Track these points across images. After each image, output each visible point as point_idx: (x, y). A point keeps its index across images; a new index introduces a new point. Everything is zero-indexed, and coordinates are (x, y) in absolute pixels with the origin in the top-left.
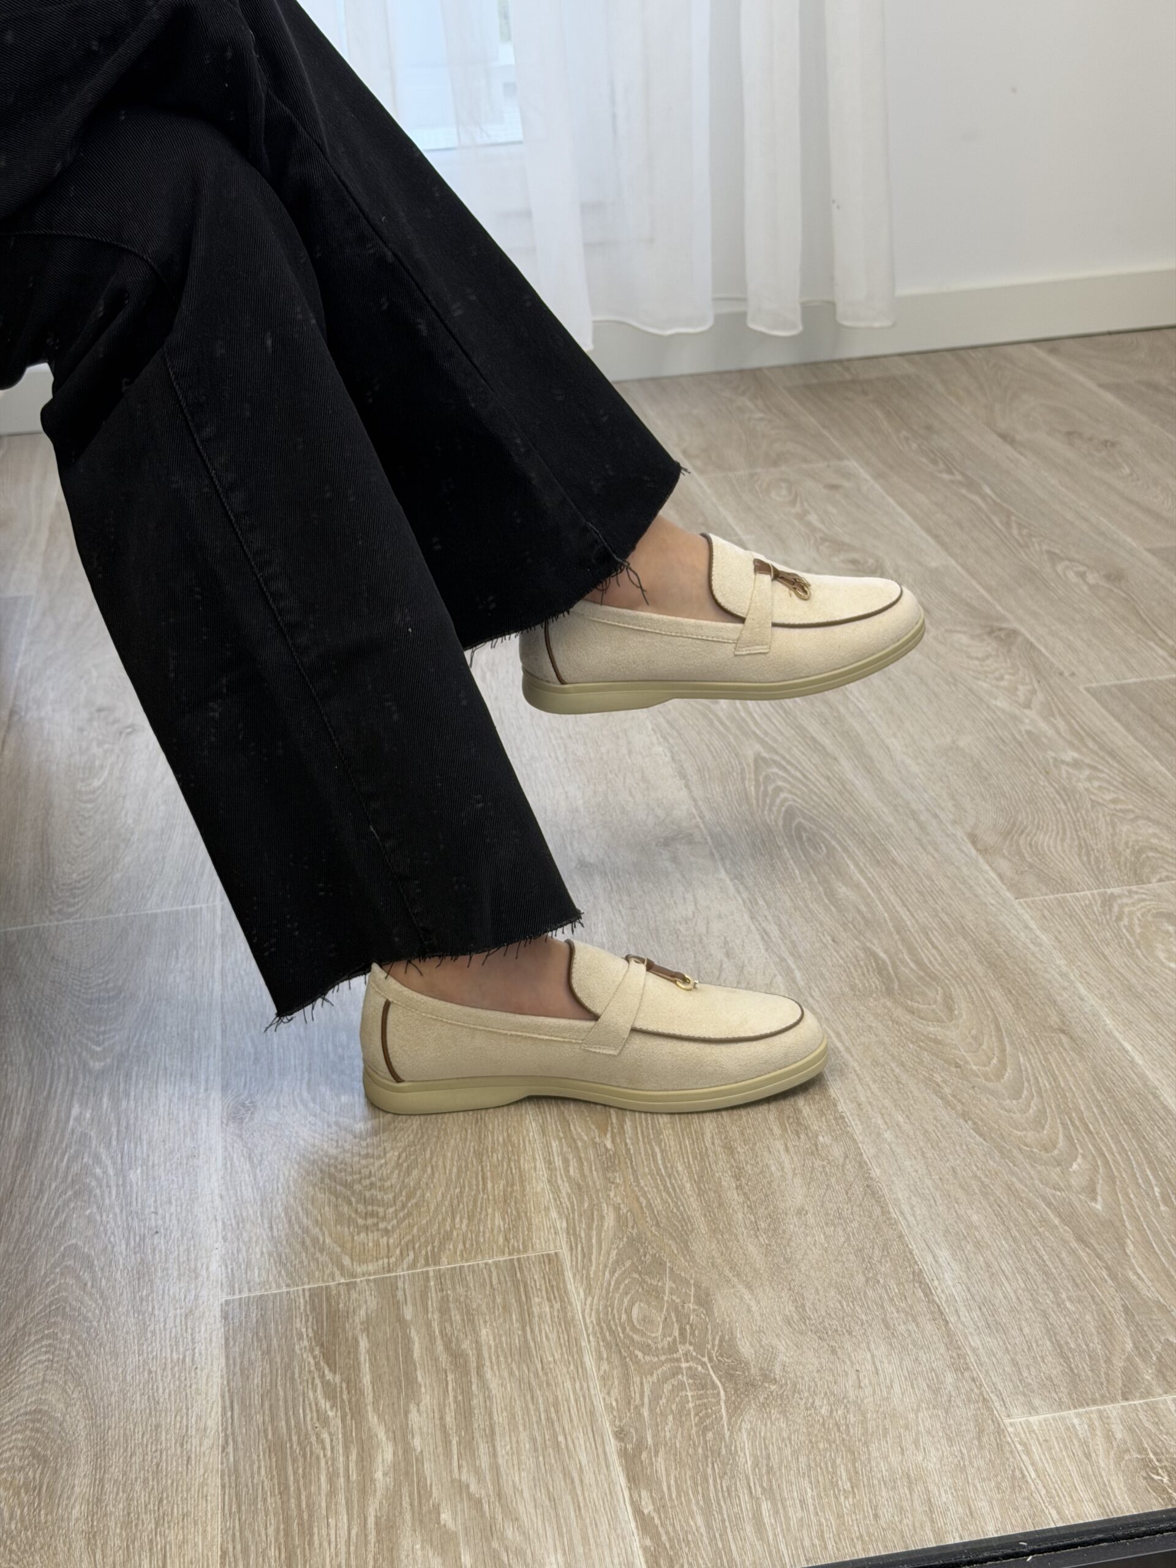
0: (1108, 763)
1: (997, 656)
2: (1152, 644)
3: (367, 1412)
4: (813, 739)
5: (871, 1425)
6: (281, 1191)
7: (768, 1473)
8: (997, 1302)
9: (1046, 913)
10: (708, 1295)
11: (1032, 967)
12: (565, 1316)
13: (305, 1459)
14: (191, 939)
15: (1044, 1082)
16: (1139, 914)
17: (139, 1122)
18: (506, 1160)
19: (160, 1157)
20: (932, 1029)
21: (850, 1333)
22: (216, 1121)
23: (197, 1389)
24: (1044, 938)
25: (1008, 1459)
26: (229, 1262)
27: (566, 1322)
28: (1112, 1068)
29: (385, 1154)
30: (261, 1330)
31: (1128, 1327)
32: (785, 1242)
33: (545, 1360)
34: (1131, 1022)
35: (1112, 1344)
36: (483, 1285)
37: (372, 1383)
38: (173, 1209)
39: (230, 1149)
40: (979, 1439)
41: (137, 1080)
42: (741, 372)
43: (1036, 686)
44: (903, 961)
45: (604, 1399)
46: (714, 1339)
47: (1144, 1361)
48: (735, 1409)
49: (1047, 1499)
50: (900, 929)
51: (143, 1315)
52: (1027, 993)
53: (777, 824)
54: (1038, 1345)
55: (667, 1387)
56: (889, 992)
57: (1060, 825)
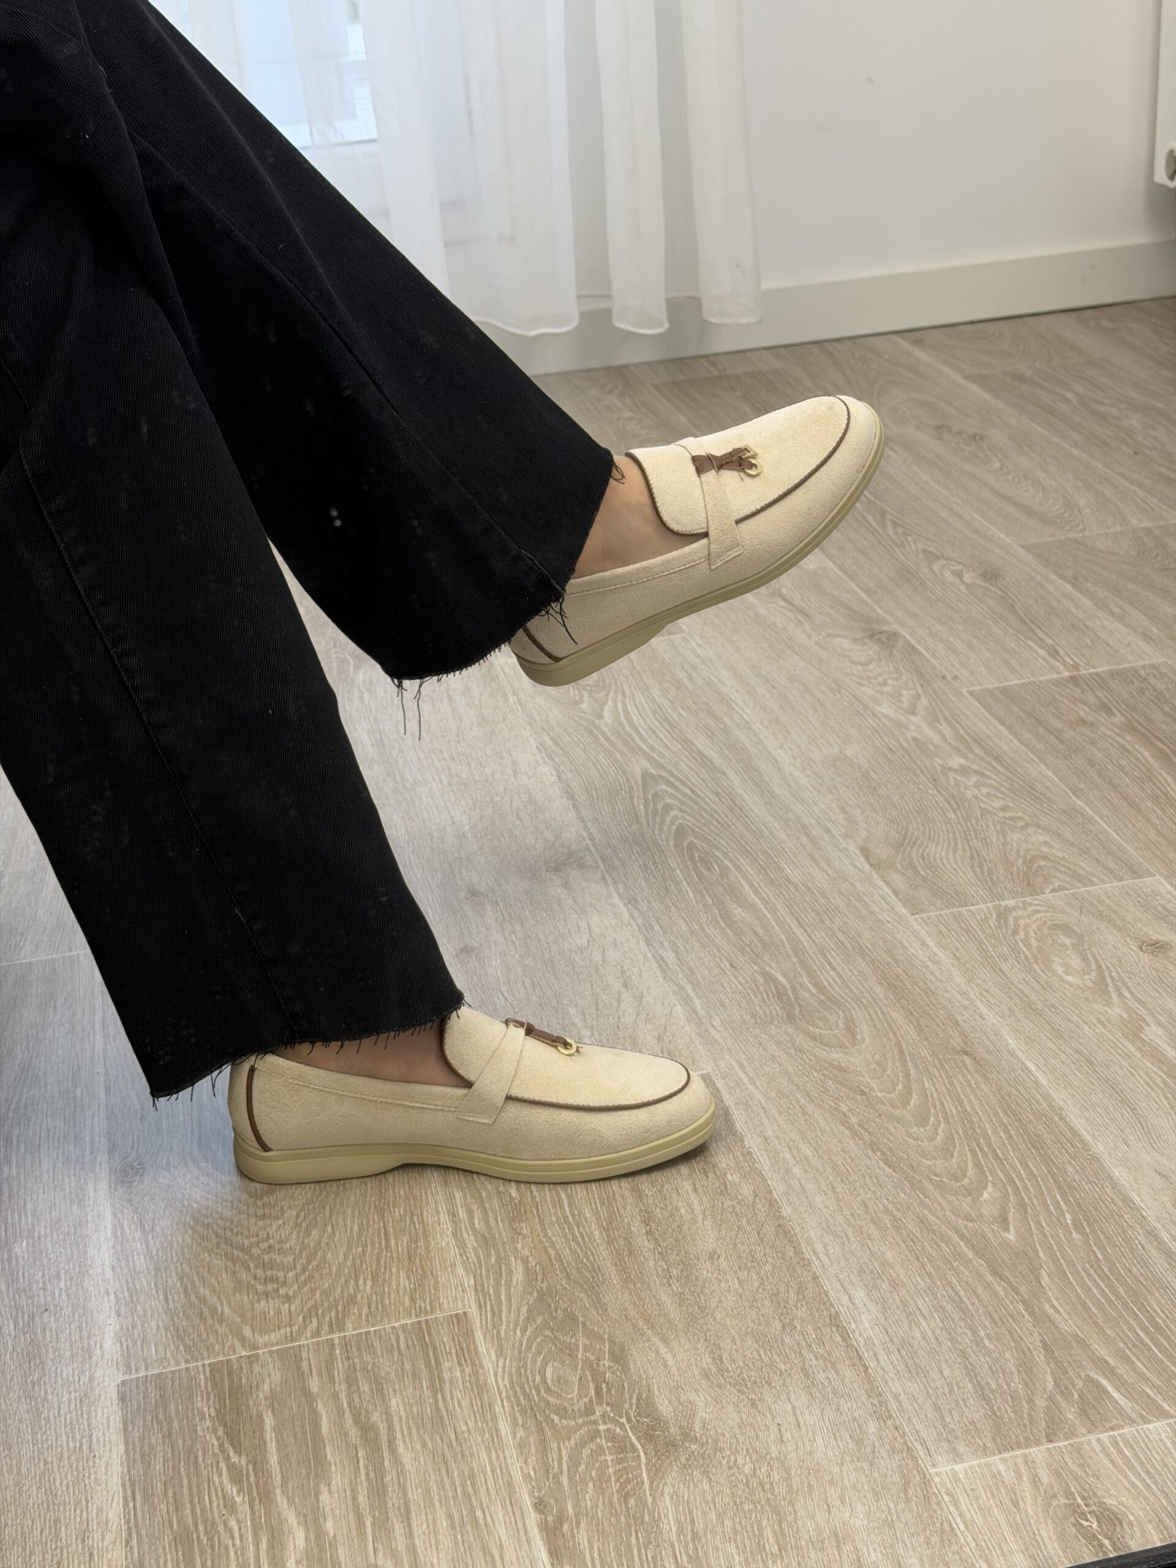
0: (994, 767)
1: (880, 660)
2: (1030, 643)
3: (275, 1495)
4: (700, 753)
5: (795, 1482)
6: (175, 1259)
7: (693, 1539)
8: (915, 1343)
9: (943, 929)
10: (623, 1350)
11: (932, 987)
12: (477, 1381)
13: (213, 1550)
14: (69, 988)
15: (951, 1108)
16: (1034, 927)
17: (22, 1192)
18: (409, 1214)
19: (46, 1227)
20: (836, 1056)
21: (769, 1384)
22: (103, 1186)
23: (96, 1479)
24: (942, 955)
25: (935, 1512)
26: (123, 1339)
27: (478, 1387)
28: (1017, 1089)
29: (283, 1213)
30: (161, 1411)
31: (1048, 1364)
32: (698, 1289)
33: (458, 1430)
34: (1032, 1041)
35: (1034, 1384)
36: (391, 1351)
37: (280, 1463)
38: (62, 1285)
39: (119, 1215)
40: (906, 1492)
41: (18, 1145)
42: (607, 369)
43: (920, 690)
44: (801, 985)
45: (521, 1468)
46: (631, 1398)
47: (1066, 1400)
48: (656, 1473)
49: (978, 1553)
50: (798, 950)
51: (36, 1400)
52: (929, 1015)
53: (668, 845)
54: (959, 1388)
55: (586, 1452)
56: (790, 1018)
57: (951, 836)
